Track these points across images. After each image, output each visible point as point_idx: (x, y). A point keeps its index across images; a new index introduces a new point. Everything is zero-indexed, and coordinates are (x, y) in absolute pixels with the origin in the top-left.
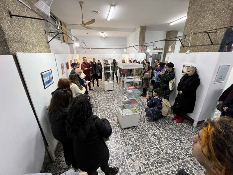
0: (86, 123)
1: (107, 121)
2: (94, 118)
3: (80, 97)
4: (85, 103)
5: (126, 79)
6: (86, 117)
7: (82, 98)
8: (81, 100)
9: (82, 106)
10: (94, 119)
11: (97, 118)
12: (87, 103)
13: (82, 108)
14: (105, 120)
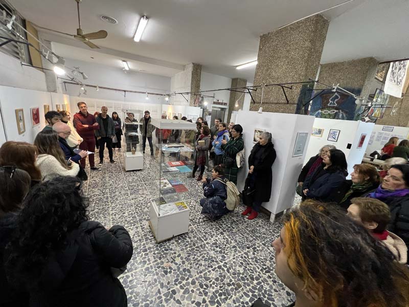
0: (65, 243)
1: (123, 231)
2: (90, 227)
3: (55, 182)
4: (64, 197)
6: (65, 229)
7: (60, 186)
8: (57, 189)
9: (56, 204)
10: (89, 232)
11: (98, 226)
12: (73, 195)
13: (56, 208)
14: (119, 231)
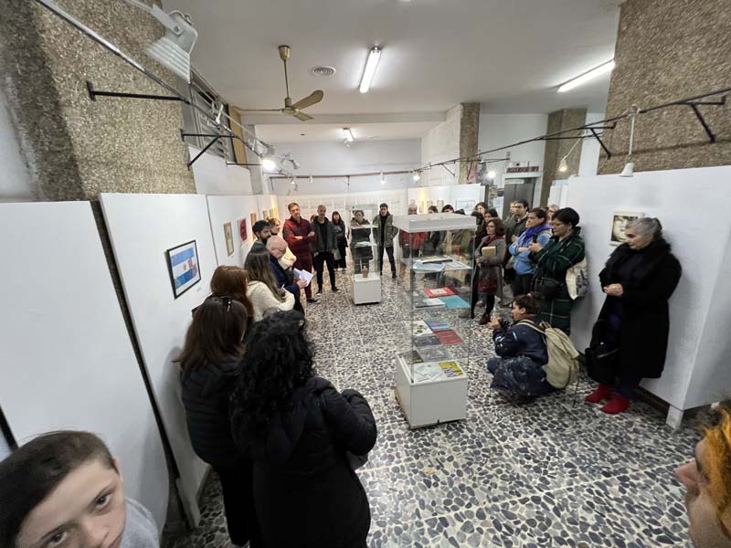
0: (291, 404)
1: (360, 400)
2: (319, 387)
3: (276, 319)
4: (288, 340)
5: (421, 265)
6: (291, 385)
7: (282, 324)
8: (279, 328)
9: (279, 349)
10: (318, 392)
11: (329, 387)
12: (296, 338)
13: (280, 354)
14: (352, 397)
